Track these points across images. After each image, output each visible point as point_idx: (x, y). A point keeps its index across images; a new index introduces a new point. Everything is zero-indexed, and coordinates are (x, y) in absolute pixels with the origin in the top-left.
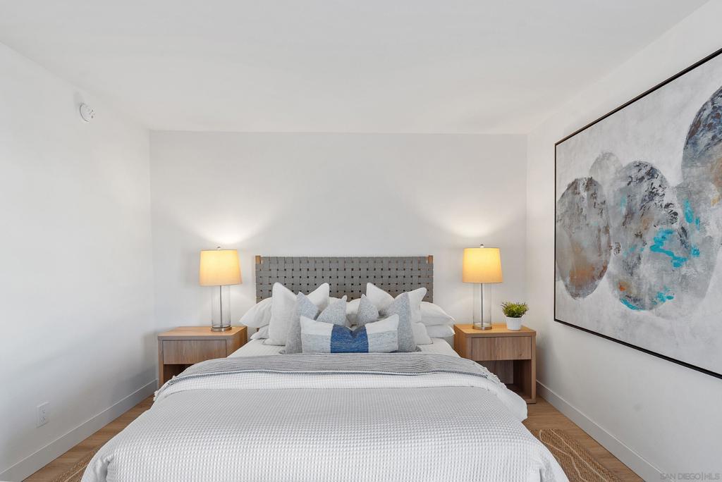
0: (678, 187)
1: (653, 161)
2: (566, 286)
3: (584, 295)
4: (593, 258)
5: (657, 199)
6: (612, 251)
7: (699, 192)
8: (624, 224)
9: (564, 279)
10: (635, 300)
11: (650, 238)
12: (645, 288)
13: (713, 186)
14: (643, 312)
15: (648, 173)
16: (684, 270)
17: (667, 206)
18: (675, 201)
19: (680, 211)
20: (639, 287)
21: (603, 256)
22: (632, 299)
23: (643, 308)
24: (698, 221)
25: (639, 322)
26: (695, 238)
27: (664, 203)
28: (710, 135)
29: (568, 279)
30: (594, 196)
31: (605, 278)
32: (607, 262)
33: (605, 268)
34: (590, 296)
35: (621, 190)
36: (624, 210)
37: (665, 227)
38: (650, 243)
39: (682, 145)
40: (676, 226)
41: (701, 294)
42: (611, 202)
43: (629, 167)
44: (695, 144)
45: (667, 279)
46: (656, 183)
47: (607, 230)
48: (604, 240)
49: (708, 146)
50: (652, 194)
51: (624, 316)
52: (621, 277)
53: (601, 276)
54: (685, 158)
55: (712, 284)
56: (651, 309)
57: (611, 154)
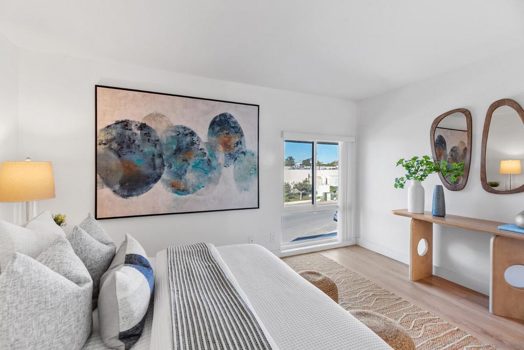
0: (206, 143)
1: (193, 128)
2: (114, 191)
3: (138, 195)
4: (145, 170)
5: (195, 146)
6: (166, 168)
7: (215, 147)
8: (174, 154)
9: (109, 185)
10: (183, 191)
11: (192, 162)
12: (189, 184)
13: (220, 146)
14: (188, 196)
15: (190, 133)
16: (210, 175)
17: (201, 149)
18: (205, 148)
19: (207, 153)
20: (185, 185)
21: (158, 171)
22: (178, 189)
23: (189, 193)
24: (215, 157)
25: (186, 200)
26: (214, 163)
27: (200, 148)
28: (219, 128)
29: (117, 187)
30: (148, 135)
31: (159, 182)
32: (161, 174)
33: (159, 177)
35: (172, 137)
36: (175, 147)
37: (200, 158)
38: (192, 164)
39: (208, 128)
40: (205, 158)
41: (217, 183)
42: (164, 140)
43: (178, 127)
44: (213, 129)
45: (201, 179)
46: (195, 139)
47: (160, 156)
48: (158, 161)
49: (218, 132)
50: (193, 143)
51: (175, 200)
52: (173, 181)
53: (156, 181)
54: (209, 133)
55: (221, 180)
56: (193, 193)
57: (163, 116)
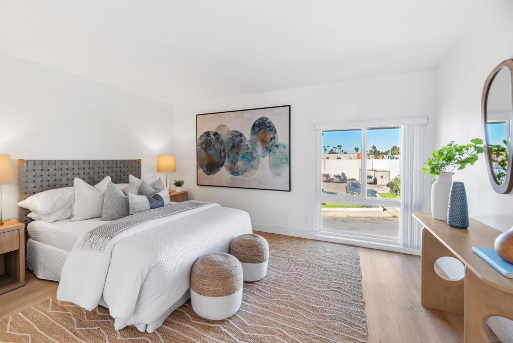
0: (250, 140)
1: (242, 132)
2: (204, 171)
3: (214, 174)
4: (217, 160)
5: (243, 143)
6: (227, 158)
7: (256, 143)
8: (231, 149)
9: (202, 168)
10: (236, 173)
11: (241, 154)
12: (239, 169)
13: (259, 142)
14: (239, 176)
15: (240, 135)
16: (252, 163)
17: (246, 145)
18: (249, 144)
19: (250, 147)
20: (237, 169)
21: (223, 160)
22: (234, 172)
23: (239, 175)
24: (255, 150)
25: (238, 179)
26: (255, 155)
27: (246, 144)
28: (258, 129)
29: (205, 169)
30: (218, 138)
31: (223, 167)
32: (224, 162)
33: (224, 163)
34: (217, 174)
35: (230, 138)
36: (231, 145)
37: (246, 151)
38: (241, 155)
39: (251, 129)
40: (249, 151)
41: (257, 169)
42: (226, 141)
43: (232, 131)
44: (254, 130)
45: (247, 166)
46: (243, 138)
47: (224, 151)
48: (223, 154)
49: (258, 131)
50: (241, 141)
51: (232, 178)
52: (230, 166)
53: (222, 166)
54: (251, 133)
55: (259, 166)
56: (242, 175)
57: (225, 126)
